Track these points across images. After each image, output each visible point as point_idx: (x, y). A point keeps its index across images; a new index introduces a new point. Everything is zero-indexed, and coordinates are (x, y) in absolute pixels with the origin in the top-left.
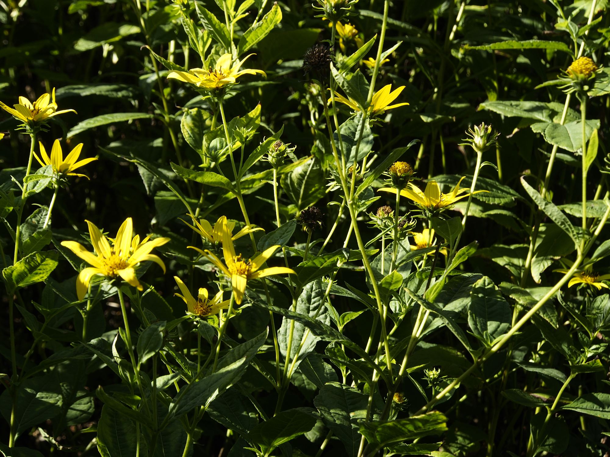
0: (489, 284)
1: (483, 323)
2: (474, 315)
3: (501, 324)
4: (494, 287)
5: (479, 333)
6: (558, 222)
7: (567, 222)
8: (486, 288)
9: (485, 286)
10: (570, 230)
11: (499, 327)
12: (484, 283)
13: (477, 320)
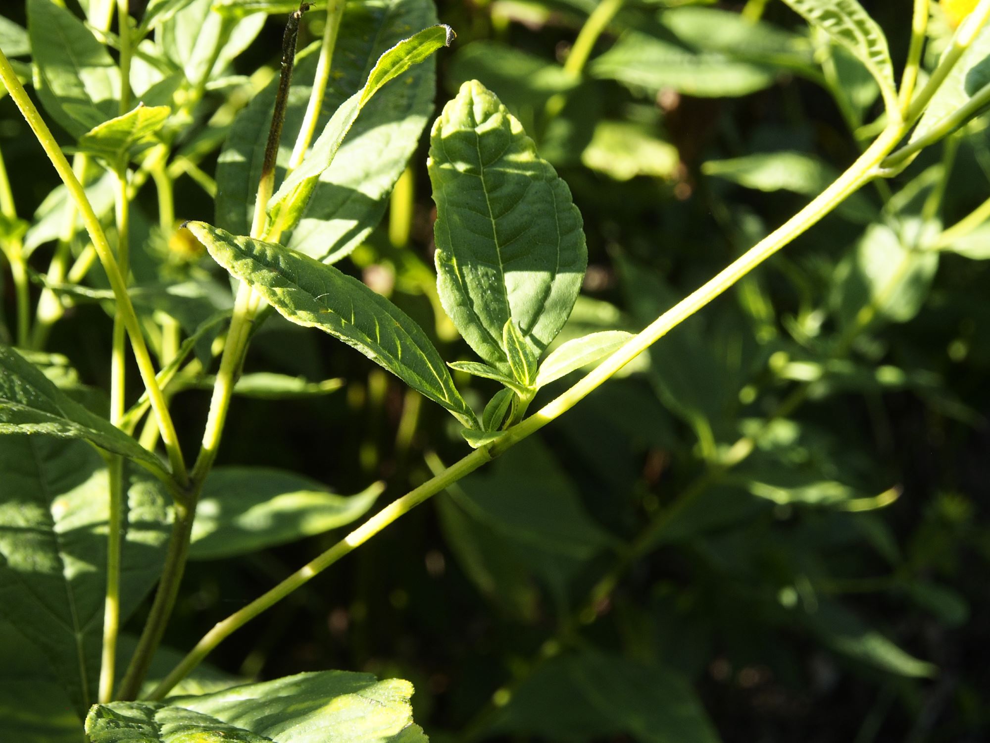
0: (487, 116)
1: (491, 287)
2: (454, 261)
3: (553, 278)
4: (506, 123)
5: (486, 338)
6: (810, 11)
7: (851, 14)
8: (480, 130)
9: (474, 124)
10: (858, 34)
11: (547, 291)
12: (471, 114)
13: (469, 279)
